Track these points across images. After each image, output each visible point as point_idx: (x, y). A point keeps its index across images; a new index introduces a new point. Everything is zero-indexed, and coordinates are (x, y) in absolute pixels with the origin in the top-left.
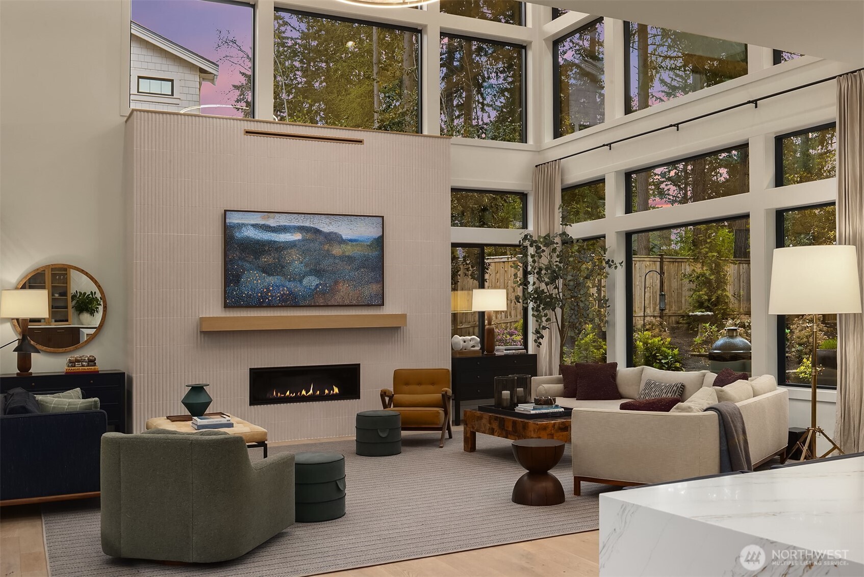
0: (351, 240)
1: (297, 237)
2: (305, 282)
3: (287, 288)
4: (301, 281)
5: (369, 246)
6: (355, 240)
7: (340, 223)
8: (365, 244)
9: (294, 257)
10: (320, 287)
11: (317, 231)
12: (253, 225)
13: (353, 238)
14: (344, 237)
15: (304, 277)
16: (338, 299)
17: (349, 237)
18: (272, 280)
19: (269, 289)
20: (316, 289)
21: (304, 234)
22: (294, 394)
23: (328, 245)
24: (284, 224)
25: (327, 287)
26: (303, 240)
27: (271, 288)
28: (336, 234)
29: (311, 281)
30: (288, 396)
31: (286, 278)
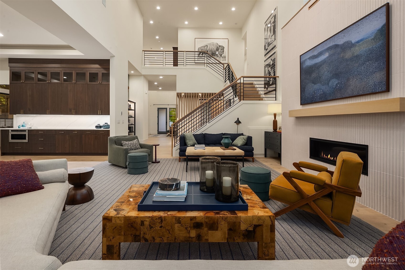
0: (358, 42)
1: (326, 55)
2: (330, 84)
3: (322, 90)
4: (328, 84)
5: (373, 39)
6: (361, 40)
7: (350, 32)
8: (370, 39)
9: (325, 69)
10: (338, 85)
11: (336, 46)
12: (309, 58)
13: (360, 39)
14: (353, 42)
15: (330, 80)
16: (349, 92)
17: (357, 40)
18: (316, 87)
19: (315, 92)
20: (336, 87)
21: (330, 52)
22: (333, 158)
23: (343, 53)
24: (320, 51)
25: (342, 84)
26: (330, 56)
27: (316, 92)
28: (348, 42)
29: (334, 82)
30: (329, 158)
31: (321, 84)
